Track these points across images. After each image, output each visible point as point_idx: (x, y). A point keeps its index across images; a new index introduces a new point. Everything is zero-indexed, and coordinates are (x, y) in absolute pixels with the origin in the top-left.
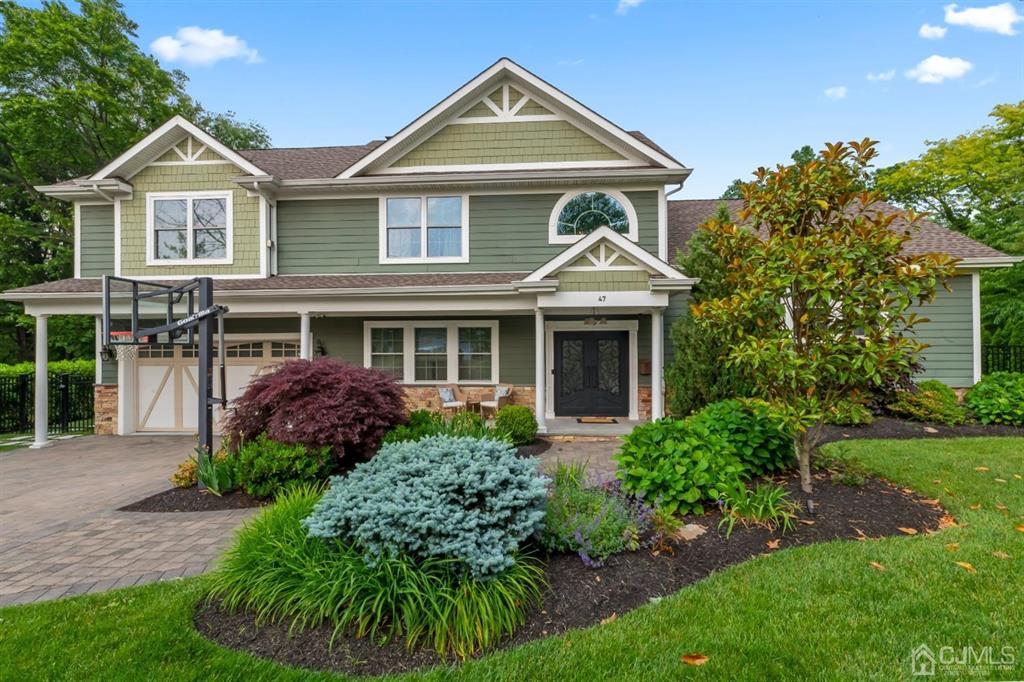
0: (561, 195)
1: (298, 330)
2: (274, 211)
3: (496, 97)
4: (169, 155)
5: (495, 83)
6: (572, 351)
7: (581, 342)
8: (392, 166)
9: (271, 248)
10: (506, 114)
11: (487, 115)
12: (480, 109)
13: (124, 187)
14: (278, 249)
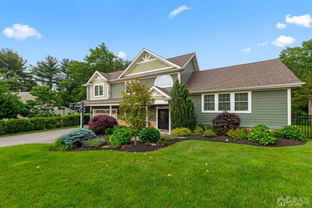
0: (157, 77)
1: (109, 108)
2: (110, 86)
3: (144, 57)
4: (96, 78)
5: (144, 54)
6: (163, 114)
7: (164, 111)
8: (127, 75)
9: (109, 93)
10: (146, 60)
11: (143, 61)
12: (142, 60)
13: (91, 84)
14: (111, 93)
